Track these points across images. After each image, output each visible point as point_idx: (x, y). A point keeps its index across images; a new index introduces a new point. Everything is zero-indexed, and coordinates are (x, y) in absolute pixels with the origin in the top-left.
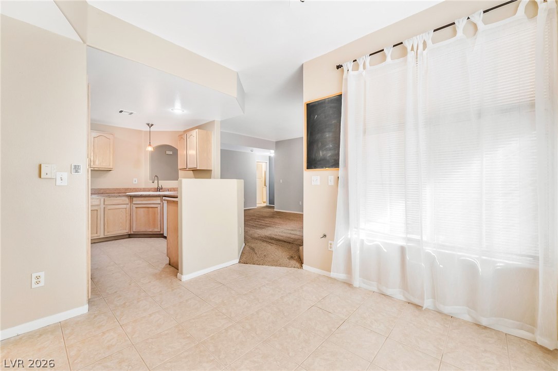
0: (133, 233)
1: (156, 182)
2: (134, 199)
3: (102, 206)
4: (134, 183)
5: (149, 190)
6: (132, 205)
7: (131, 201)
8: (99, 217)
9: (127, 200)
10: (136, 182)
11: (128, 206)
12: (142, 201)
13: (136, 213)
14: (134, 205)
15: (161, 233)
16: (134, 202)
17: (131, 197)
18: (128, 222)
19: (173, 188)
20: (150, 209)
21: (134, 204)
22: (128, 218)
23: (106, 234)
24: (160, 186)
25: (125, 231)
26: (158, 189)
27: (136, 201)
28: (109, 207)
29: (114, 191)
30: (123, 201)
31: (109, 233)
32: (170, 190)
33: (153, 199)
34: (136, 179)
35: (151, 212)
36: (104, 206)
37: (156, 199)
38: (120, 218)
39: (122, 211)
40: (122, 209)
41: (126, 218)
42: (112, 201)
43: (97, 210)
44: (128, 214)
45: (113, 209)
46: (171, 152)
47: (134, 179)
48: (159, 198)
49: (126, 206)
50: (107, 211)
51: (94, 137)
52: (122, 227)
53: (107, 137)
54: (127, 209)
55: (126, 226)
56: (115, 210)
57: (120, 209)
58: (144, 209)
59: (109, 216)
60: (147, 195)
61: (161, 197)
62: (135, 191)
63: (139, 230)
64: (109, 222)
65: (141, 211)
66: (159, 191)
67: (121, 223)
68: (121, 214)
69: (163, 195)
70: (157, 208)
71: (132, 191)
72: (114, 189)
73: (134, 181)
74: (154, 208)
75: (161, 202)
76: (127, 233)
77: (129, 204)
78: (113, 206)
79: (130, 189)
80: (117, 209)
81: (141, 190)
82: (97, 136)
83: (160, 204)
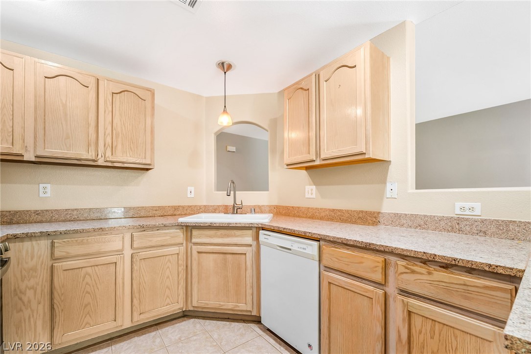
0: (191, 309)
1: (232, 193)
2: (195, 232)
3: (128, 252)
4: (189, 196)
5: (215, 210)
6: (190, 245)
7: (189, 238)
8: (119, 281)
9: (180, 235)
10: (192, 195)
11: (182, 249)
12: (210, 237)
13: (199, 264)
14: (194, 247)
15: (254, 313)
16: (194, 240)
17: (189, 228)
19: (259, 207)
20: (229, 256)
21: (196, 244)
22: (182, 275)
23: (136, 318)
24: (238, 202)
25: (176, 307)
26: (236, 209)
27: (198, 237)
29: (154, 212)
30: (172, 237)
31: (142, 316)
32: (255, 210)
33: (234, 233)
34: (192, 189)
35: (230, 265)
36: (132, 251)
37: (243, 234)
38: (165, 278)
39: (170, 262)
40: (171, 256)
41: (178, 276)
42: (148, 240)
43: (116, 263)
44: (182, 267)
45: (152, 259)
46: (235, 148)
47: (189, 189)
48: (250, 232)
49: (179, 249)
50: (138, 263)
51: (113, 93)
52: (171, 299)
53: (139, 96)
54: (179, 257)
55: (178, 295)
56: (156, 258)
57: (166, 255)
58: (216, 255)
59: (143, 275)
60: (223, 224)
61: (255, 230)
62: (191, 212)
63: (206, 303)
64: (143, 289)
65: (210, 261)
66: (237, 213)
67: (167, 289)
68: (168, 267)
69: (260, 226)
70: (244, 256)
71: (185, 212)
72: (154, 209)
73: (189, 192)
74: (237, 256)
75: (254, 240)
76: (180, 309)
77: (184, 244)
78: (150, 251)
79: (183, 207)
80: (160, 258)
81: (201, 209)
82: (119, 91)
83: (251, 245)
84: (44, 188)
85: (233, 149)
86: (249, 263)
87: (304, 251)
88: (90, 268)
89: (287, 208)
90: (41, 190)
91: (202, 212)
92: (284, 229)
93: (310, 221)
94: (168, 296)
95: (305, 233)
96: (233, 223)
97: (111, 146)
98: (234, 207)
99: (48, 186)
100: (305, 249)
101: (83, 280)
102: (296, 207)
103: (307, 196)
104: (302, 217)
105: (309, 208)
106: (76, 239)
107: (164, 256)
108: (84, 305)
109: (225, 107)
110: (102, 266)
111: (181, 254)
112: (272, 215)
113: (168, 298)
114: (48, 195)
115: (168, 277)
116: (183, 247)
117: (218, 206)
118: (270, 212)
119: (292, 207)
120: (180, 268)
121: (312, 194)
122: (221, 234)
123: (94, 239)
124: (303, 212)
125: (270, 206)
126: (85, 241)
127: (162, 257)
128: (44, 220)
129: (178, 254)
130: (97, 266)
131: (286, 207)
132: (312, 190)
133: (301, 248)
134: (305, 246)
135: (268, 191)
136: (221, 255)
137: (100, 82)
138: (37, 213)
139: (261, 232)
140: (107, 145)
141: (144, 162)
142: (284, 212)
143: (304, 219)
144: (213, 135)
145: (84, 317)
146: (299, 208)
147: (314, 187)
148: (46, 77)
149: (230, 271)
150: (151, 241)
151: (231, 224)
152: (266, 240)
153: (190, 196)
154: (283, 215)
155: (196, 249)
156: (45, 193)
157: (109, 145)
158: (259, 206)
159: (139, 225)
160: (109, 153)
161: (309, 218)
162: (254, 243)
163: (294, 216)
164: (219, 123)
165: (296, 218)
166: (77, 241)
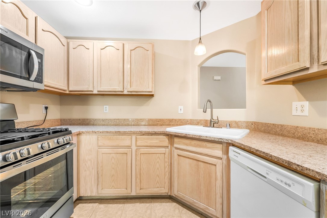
0: (174, 196)
1: (209, 110)
2: (176, 140)
3: (134, 148)
4: (179, 112)
5: (197, 123)
6: (173, 148)
7: (172, 143)
8: (129, 164)
9: (165, 141)
10: (182, 112)
11: (168, 151)
12: (187, 145)
13: (178, 164)
14: (176, 150)
16: (175, 145)
17: (171, 137)
18: (167, 175)
19: (235, 123)
21: (177, 148)
22: (167, 169)
24: (215, 118)
25: (164, 191)
26: (213, 123)
27: (179, 144)
28: (143, 150)
29: (157, 122)
30: (161, 141)
31: (142, 191)
32: (230, 125)
33: (206, 145)
34: (182, 107)
35: (202, 171)
36: (136, 148)
37: (214, 146)
38: (156, 169)
39: (159, 159)
40: (160, 154)
41: (165, 169)
42: (145, 141)
43: (127, 153)
44: (168, 163)
45: (148, 154)
46: (220, 77)
47: (180, 107)
48: (220, 146)
49: (165, 150)
50: (139, 155)
51: (131, 50)
52: (160, 183)
53: (145, 48)
54: (165, 156)
55: (165, 183)
56: (150, 154)
57: (157, 153)
58: (191, 160)
59: (142, 164)
60: (195, 136)
61: (225, 145)
62: (180, 124)
63: (183, 196)
64: (143, 174)
65: (186, 164)
66: (214, 126)
67: (157, 177)
68: (158, 162)
69: (230, 142)
70: (214, 167)
71: (177, 123)
72: (158, 120)
73: (179, 110)
74: (208, 165)
75: (224, 154)
76: (165, 193)
77: (169, 147)
78: (147, 149)
79: (175, 120)
80: (153, 154)
81: (188, 121)
82: (134, 48)
83: (221, 159)
84: (106, 108)
85: (219, 78)
86: (219, 174)
87: (287, 187)
88: (114, 154)
89: (267, 125)
90: (105, 109)
91: (189, 124)
92: (257, 150)
93: (300, 143)
94: (158, 182)
95: (289, 163)
96: (204, 136)
97: (130, 82)
98: (211, 121)
99: (107, 106)
100: (289, 186)
101: (111, 161)
102: (278, 125)
103: (294, 113)
104: (286, 136)
105: (298, 127)
106: (108, 136)
107: (155, 153)
108: (111, 175)
109: (200, 39)
110: (120, 154)
111: (166, 154)
112: (248, 131)
113: (158, 183)
114: (107, 111)
115: (158, 169)
116: (168, 149)
117: (201, 120)
118: (247, 127)
119: (274, 124)
120: (166, 163)
121: (302, 111)
122: (195, 144)
123: (116, 137)
124: (289, 132)
125: (247, 122)
126: (112, 138)
127: (154, 154)
128: (105, 124)
129: (164, 153)
130: (117, 153)
131: (265, 124)
132: (302, 106)
133: (282, 181)
134: (289, 182)
135: (246, 108)
136: (195, 161)
137: (125, 45)
138: (103, 120)
139: (231, 148)
140: (128, 82)
141: (148, 90)
142: (263, 129)
143: (289, 139)
144: (197, 67)
145: (111, 182)
146: (282, 126)
147: (306, 104)
148: (101, 49)
149: (202, 176)
150: (147, 142)
151: (202, 136)
152: (235, 158)
153: (181, 112)
154: (261, 131)
155: (176, 152)
156: (106, 110)
157: (129, 82)
158: (235, 121)
159: (140, 131)
160: (129, 86)
161: (298, 138)
162: (225, 157)
163: (276, 135)
164: (195, 54)
165: (277, 137)
166: (108, 137)
